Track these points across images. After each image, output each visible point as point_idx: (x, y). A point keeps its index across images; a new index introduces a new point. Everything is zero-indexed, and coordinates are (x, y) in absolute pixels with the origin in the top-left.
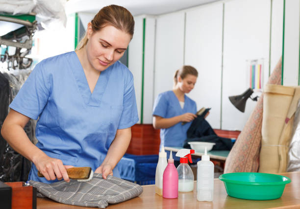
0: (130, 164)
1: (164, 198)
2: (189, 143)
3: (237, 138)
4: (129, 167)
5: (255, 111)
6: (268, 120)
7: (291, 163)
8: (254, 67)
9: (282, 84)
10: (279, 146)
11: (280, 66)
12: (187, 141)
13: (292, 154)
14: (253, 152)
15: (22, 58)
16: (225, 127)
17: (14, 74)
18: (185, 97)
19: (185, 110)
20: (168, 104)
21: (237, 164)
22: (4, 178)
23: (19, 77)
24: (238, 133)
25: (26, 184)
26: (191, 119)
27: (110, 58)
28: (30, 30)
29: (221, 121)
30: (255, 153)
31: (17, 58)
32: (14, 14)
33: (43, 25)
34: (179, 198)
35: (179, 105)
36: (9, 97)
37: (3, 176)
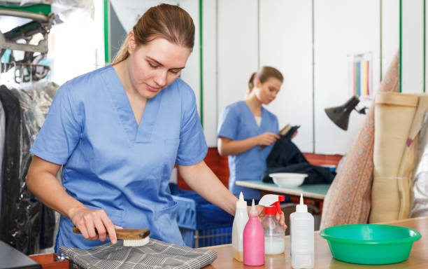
0: (188, 207)
1: (245, 265)
2: (271, 176)
3: (337, 164)
4: (188, 211)
5: (363, 130)
6: (383, 144)
7: (417, 202)
8: (358, 65)
9: (401, 91)
10: (399, 178)
11: (397, 64)
12: (268, 172)
13: (418, 189)
14: (363, 187)
15: (35, 66)
16: (320, 150)
17: (26, 90)
18: (262, 109)
19: (263, 129)
20: (239, 121)
21: (341, 205)
22: (19, 236)
23: (32, 93)
24: (338, 158)
25: (59, 257)
26: (271, 141)
27: (161, 82)
28: (45, 26)
29: (314, 142)
30: (365, 188)
31: (28, 66)
32: (22, 4)
33: (61, 18)
34: (266, 264)
35: (254, 122)
36: (20, 122)
37: (16, 233)
